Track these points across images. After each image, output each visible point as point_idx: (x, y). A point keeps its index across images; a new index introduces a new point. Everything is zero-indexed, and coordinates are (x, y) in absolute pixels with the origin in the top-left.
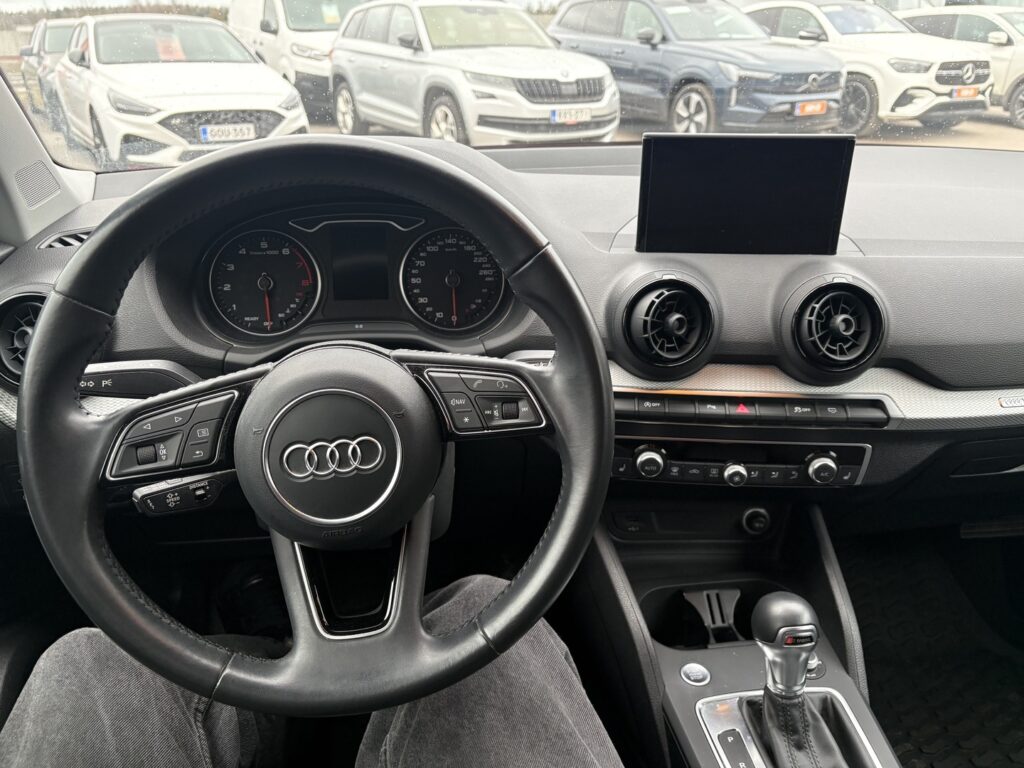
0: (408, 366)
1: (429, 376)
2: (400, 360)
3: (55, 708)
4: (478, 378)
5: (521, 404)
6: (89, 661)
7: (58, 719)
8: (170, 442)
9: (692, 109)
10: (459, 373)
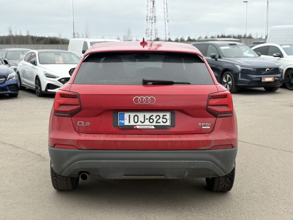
9: (228, 80)
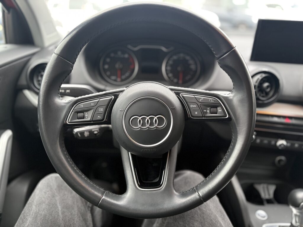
0: (174, 92)
1: (182, 96)
2: (172, 90)
3: (43, 202)
4: (202, 98)
5: (218, 108)
6: (55, 187)
7: (44, 206)
8: (89, 112)
10: (194, 95)
